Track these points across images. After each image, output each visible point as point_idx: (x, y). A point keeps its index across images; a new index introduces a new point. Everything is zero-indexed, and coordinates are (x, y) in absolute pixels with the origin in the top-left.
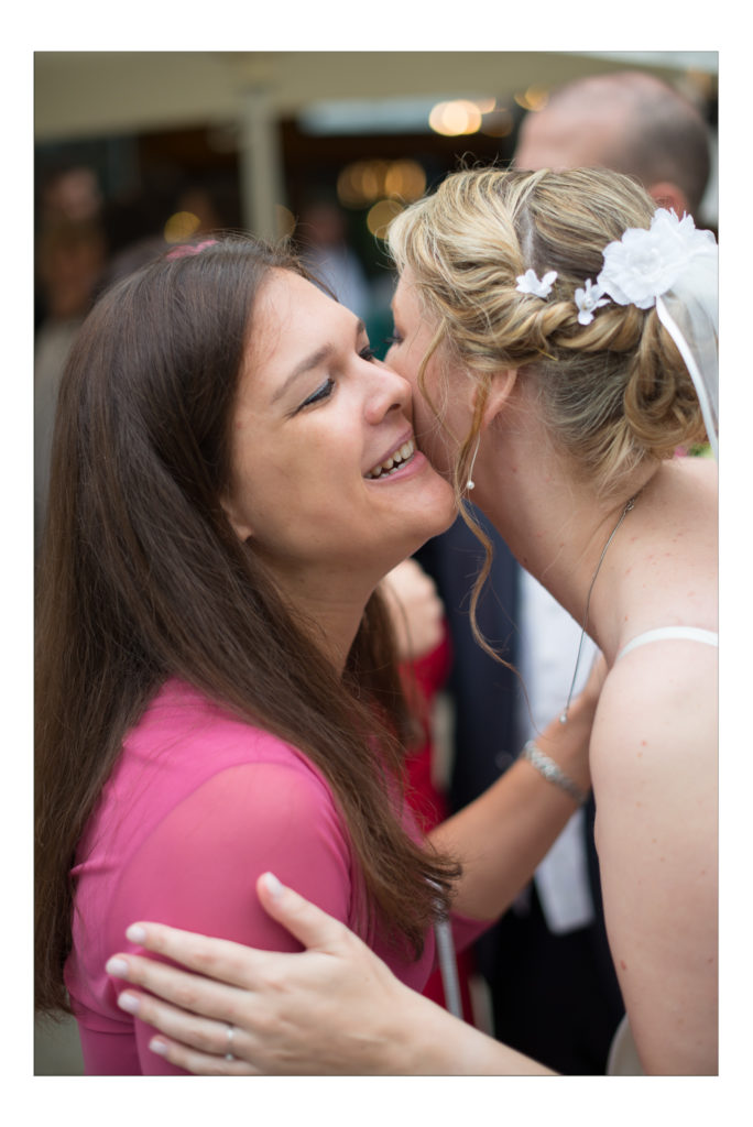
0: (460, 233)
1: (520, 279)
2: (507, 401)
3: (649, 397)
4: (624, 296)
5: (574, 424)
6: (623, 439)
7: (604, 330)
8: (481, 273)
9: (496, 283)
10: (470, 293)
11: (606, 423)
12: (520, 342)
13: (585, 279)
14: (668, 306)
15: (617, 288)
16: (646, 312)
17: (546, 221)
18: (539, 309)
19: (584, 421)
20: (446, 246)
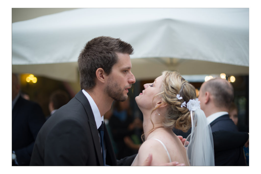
0: (174, 83)
1: (177, 95)
2: (163, 107)
3: (181, 121)
4: (188, 107)
8: (174, 90)
9: (174, 93)
10: (171, 92)
11: (173, 119)
12: (172, 103)
13: (185, 101)
14: (192, 112)
15: (188, 106)
16: (188, 111)
18: (177, 101)
20: (171, 83)
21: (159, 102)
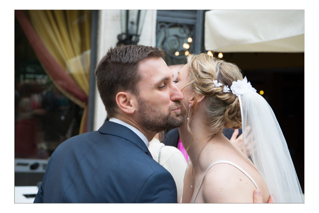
0: (205, 65)
5: (212, 113)
6: (220, 121)
7: (226, 97)
8: (207, 75)
9: (209, 79)
10: (203, 78)
11: (218, 116)
16: (236, 97)
17: (223, 70)
19: (213, 114)
20: (201, 66)
21: (191, 98)
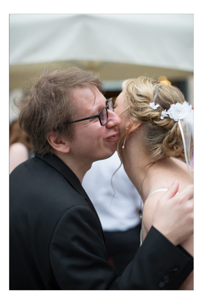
10: (138, 102)
14: (181, 122)
21: (128, 125)
